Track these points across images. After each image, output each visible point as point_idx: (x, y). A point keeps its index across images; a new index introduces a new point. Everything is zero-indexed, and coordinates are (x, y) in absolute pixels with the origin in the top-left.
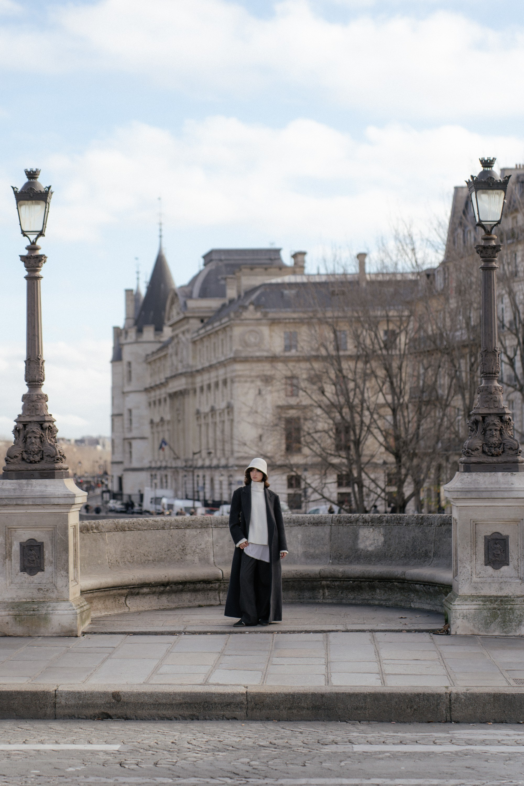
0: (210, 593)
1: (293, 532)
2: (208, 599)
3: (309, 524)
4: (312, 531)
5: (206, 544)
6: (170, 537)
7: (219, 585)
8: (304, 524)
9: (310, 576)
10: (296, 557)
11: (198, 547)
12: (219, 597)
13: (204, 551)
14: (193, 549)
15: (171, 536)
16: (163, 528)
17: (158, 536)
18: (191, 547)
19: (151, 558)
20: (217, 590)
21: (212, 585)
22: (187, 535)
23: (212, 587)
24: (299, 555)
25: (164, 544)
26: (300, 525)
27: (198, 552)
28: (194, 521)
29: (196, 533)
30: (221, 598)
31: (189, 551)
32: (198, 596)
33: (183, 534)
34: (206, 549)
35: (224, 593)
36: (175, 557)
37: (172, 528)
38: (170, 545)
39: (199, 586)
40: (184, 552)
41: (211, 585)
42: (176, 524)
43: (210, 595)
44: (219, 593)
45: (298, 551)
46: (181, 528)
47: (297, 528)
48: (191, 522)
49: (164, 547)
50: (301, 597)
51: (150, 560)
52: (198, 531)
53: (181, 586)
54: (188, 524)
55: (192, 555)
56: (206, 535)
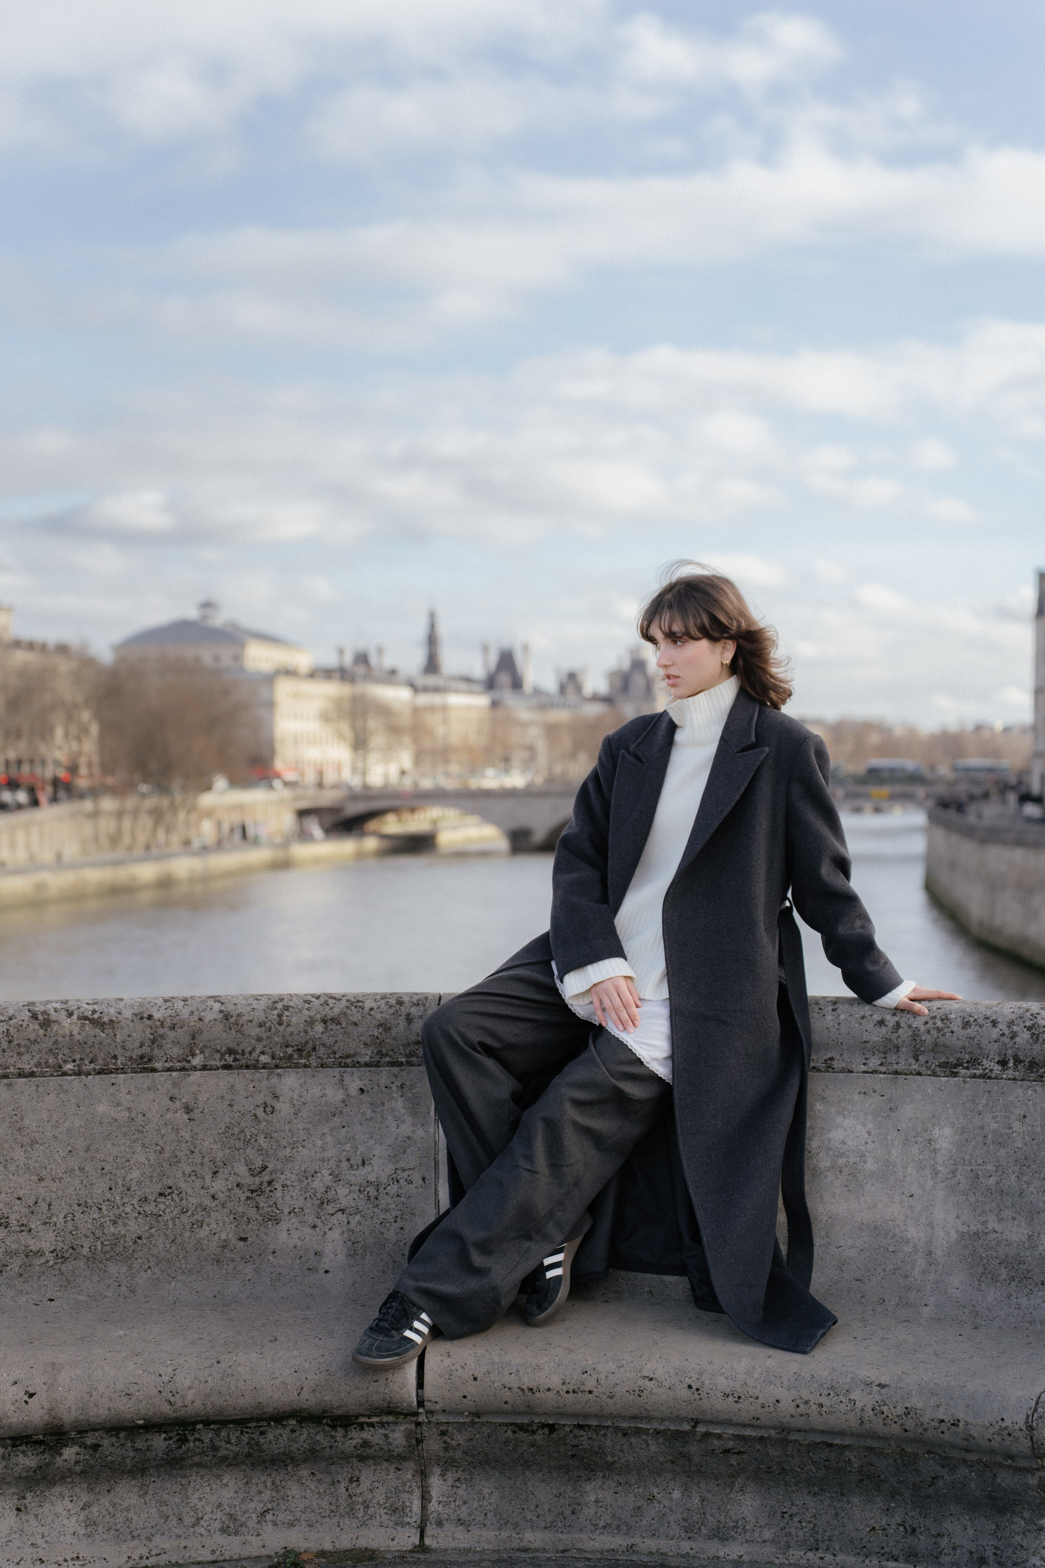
0: (368, 1476)
1: (907, 1111)
2: (351, 1512)
3: (1003, 1063)
4: (1019, 1111)
5: (394, 1158)
6: (181, 1117)
7: (409, 1435)
8: (974, 1062)
9: (969, 1438)
10: (921, 1262)
11: (349, 1175)
12: (425, 1498)
13: (384, 1201)
14: (317, 1185)
15: (188, 1109)
16: (144, 1065)
17: (102, 1108)
18: (308, 1175)
19: (46, 1241)
20: (402, 1458)
21: (366, 1435)
22: (283, 1107)
23: (366, 1444)
24: (939, 1253)
25: (140, 1157)
26: (950, 1069)
27: (344, 1202)
28: (335, 1020)
29: (340, 1095)
30: (433, 1506)
31: (292, 1199)
32: (294, 1489)
33: (260, 1098)
34: (393, 1189)
35: (451, 1476)
36: (203, 1233)
37: (197, 1061)
38: (175, 1160)
39: (283, 1441)
40: (261, 1201)
41: (357, 1436)
42: (228, 1039)
43: (365, 1484)
44: (424, 1474)
45: (931, 1225)
46: (255, 1066)
47: (929, 1084)
48: (320, 1028)
49: (136, 1174)
50: (923, 1542)
51: (40, 1253)
52: (354, 1081)
53: (159, 1443)
54: (296, 1040)
55: (311, 1219)
56: (399, 1104)
